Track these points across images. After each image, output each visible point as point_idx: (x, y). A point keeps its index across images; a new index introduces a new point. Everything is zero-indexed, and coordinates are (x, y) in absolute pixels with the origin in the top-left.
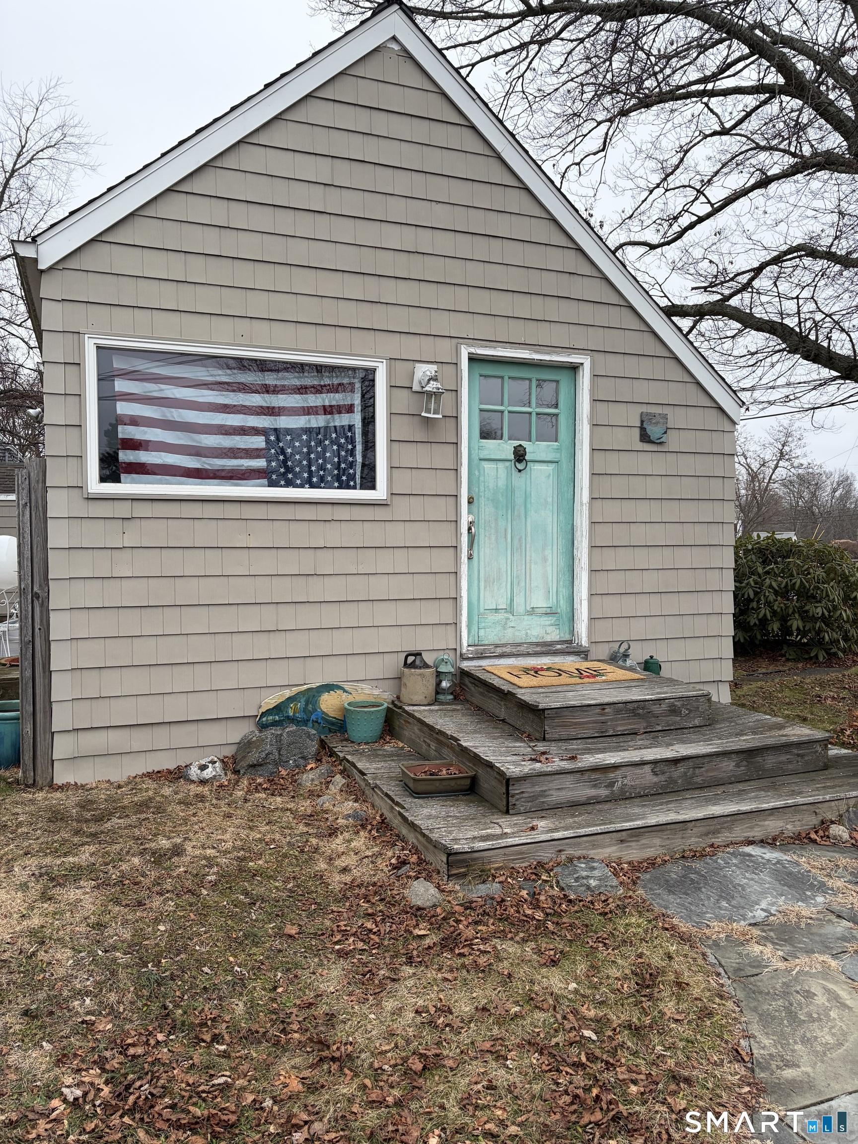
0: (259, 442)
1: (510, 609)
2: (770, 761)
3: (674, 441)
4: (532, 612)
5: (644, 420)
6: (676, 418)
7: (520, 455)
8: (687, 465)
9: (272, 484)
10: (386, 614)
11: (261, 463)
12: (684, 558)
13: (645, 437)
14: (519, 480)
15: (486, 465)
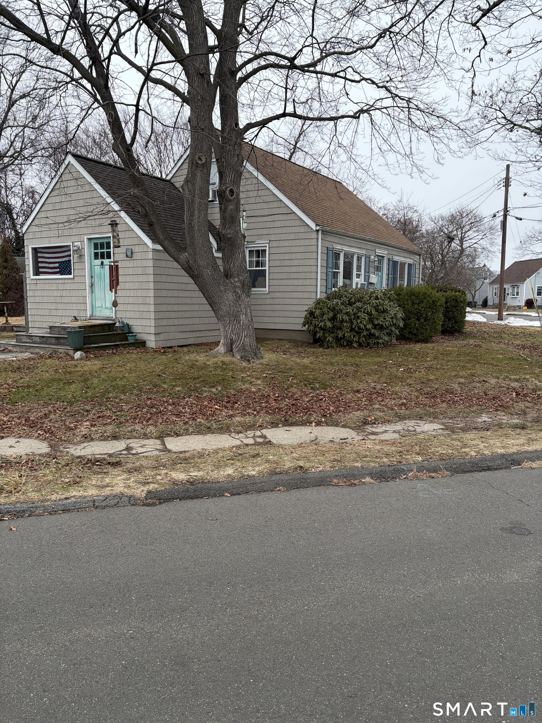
0: (57, 265)
1: (102, 307)
2: (62, 341)
3: (135, 256)
4: (106, 308)
5: (127, 250)
6: (136, 249)
7: (102, 263)
8: (139, 263)
9: (61, 275)
10: (74, 307)
11: (58, 270)
12: (140, 293)
13: (127, 256)
14: (102, 270)
15: (96, 267)
